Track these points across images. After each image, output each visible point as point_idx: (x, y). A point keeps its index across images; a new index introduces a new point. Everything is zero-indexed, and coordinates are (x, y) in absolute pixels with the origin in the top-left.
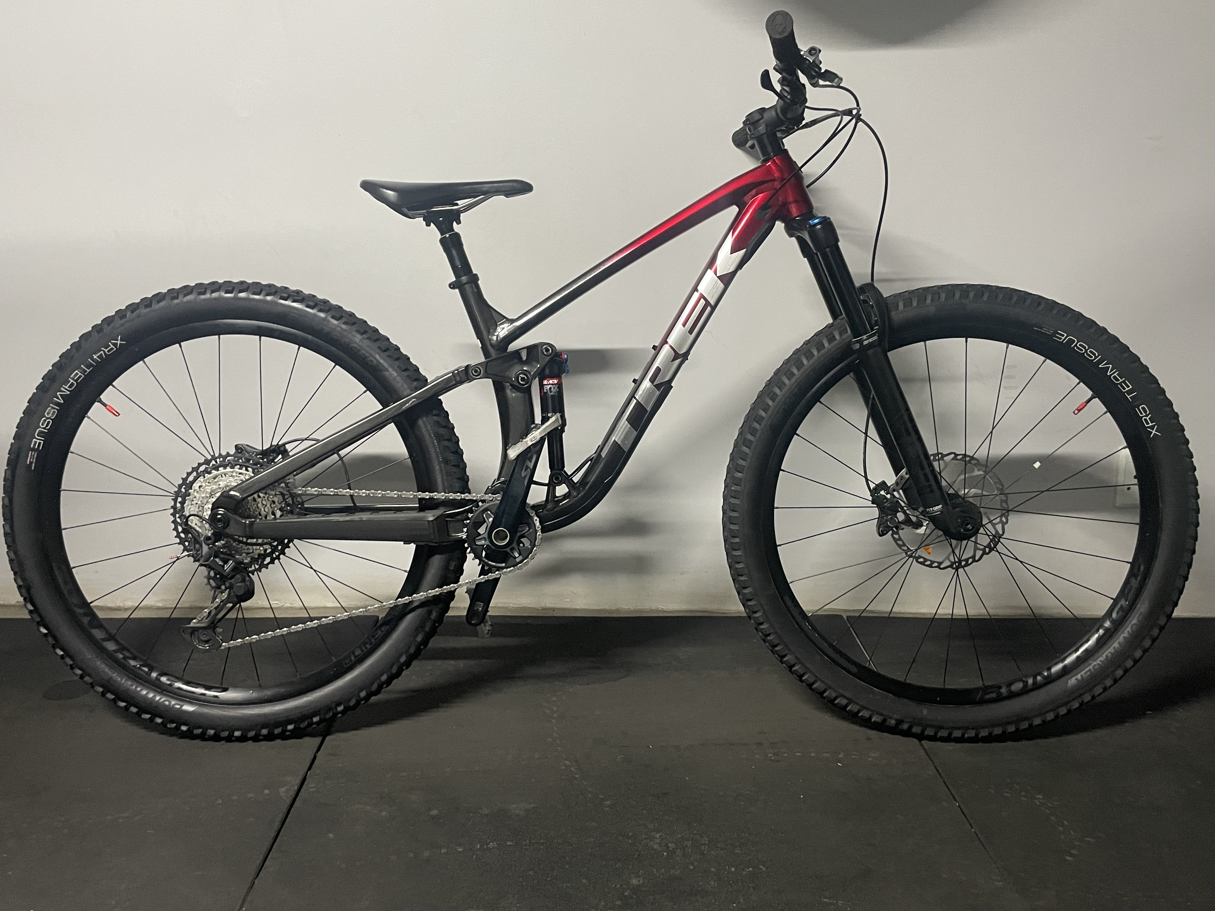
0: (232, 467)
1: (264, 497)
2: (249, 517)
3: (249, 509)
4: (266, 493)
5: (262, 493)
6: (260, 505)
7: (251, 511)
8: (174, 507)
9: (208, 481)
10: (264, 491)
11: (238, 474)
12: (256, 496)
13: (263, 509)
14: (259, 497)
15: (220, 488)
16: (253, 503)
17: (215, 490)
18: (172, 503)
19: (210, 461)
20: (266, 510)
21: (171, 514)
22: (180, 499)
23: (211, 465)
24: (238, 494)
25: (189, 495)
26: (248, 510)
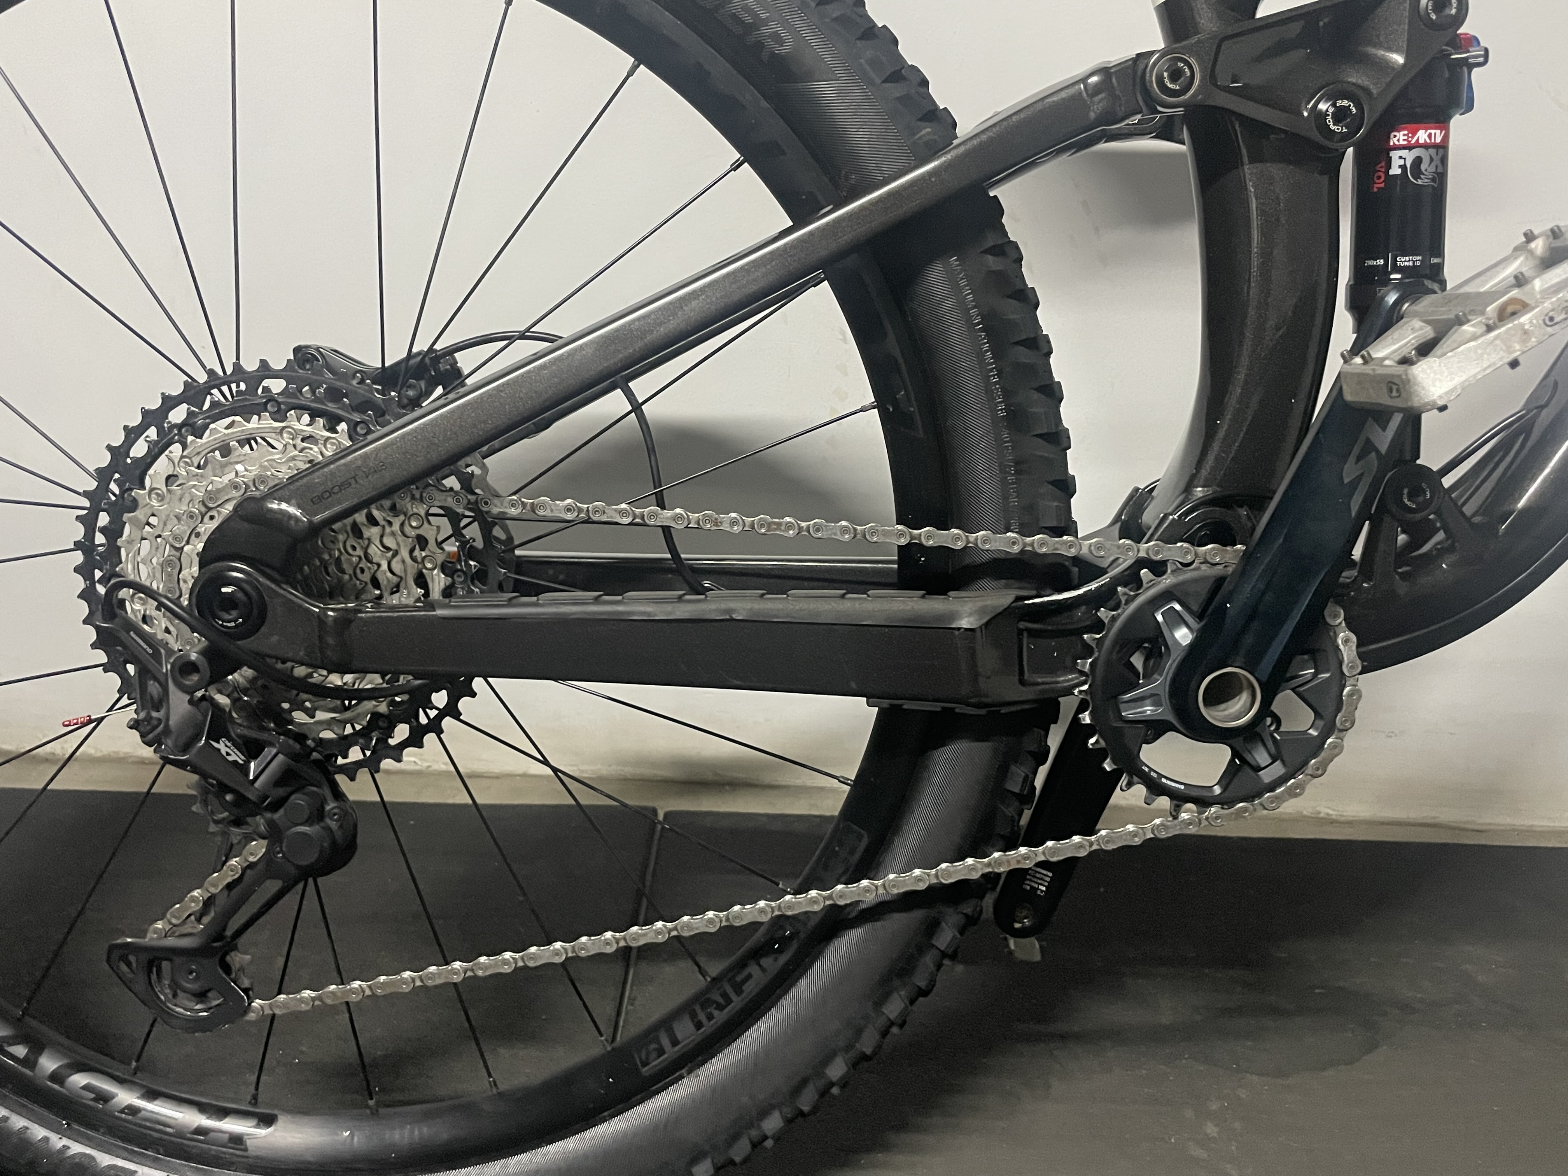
0: (280, 415)
1: (390, 523)
2: (335, 592)
3: (338, 561)
4: (393, 508)
5: (381, 508)
6: (375, 550)
7: (343, 572)
8: (85, 546)
9: (196, 461)
10: (387, 503)
11: (298, 441)
12: (360, 517)
13: (385, 566)
14: (372, 521)
15: (236, 487)
16: (351, 542)
17: (219, 491)
18: (79, 532)
19: (206, 390)
20: (396, 566)
21: (77, 570)
22: (103, 519)
23: (206, 406)
24: (298, 513)
25: (134, 505)
26: (332, 569)
